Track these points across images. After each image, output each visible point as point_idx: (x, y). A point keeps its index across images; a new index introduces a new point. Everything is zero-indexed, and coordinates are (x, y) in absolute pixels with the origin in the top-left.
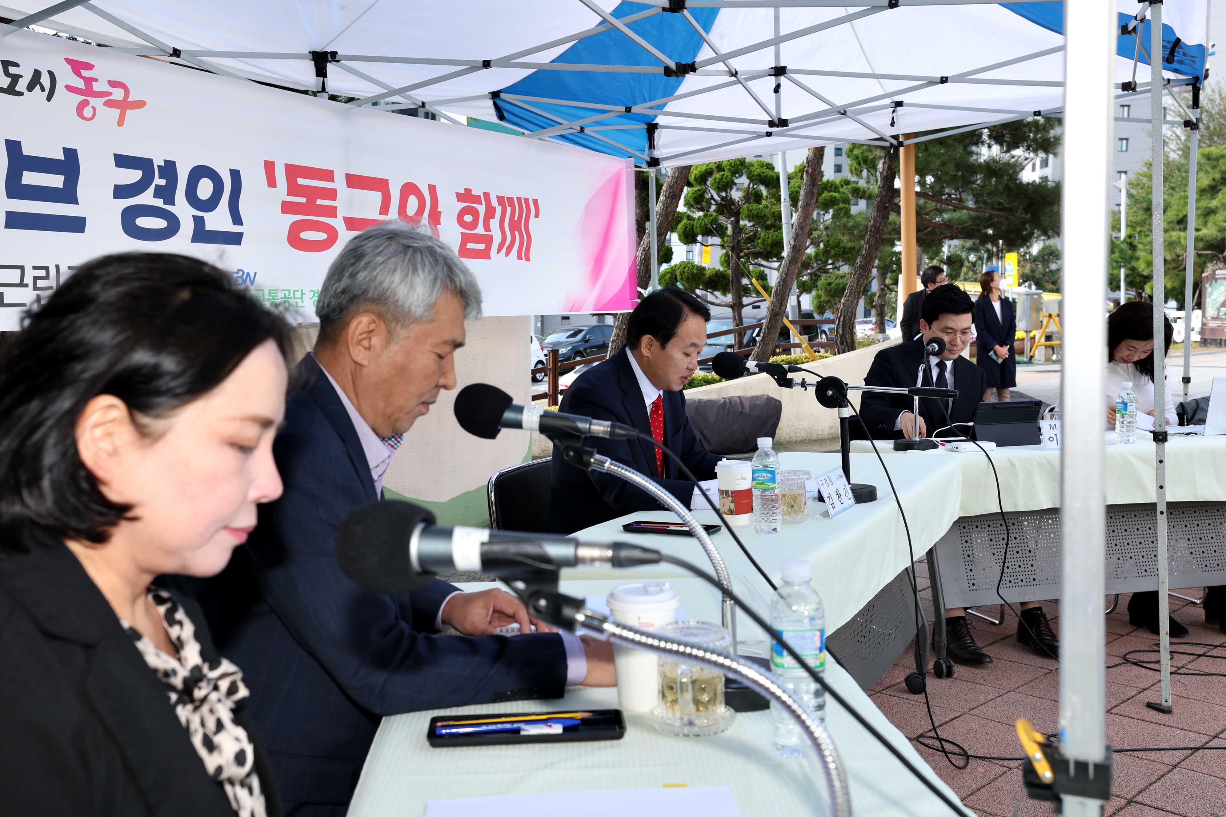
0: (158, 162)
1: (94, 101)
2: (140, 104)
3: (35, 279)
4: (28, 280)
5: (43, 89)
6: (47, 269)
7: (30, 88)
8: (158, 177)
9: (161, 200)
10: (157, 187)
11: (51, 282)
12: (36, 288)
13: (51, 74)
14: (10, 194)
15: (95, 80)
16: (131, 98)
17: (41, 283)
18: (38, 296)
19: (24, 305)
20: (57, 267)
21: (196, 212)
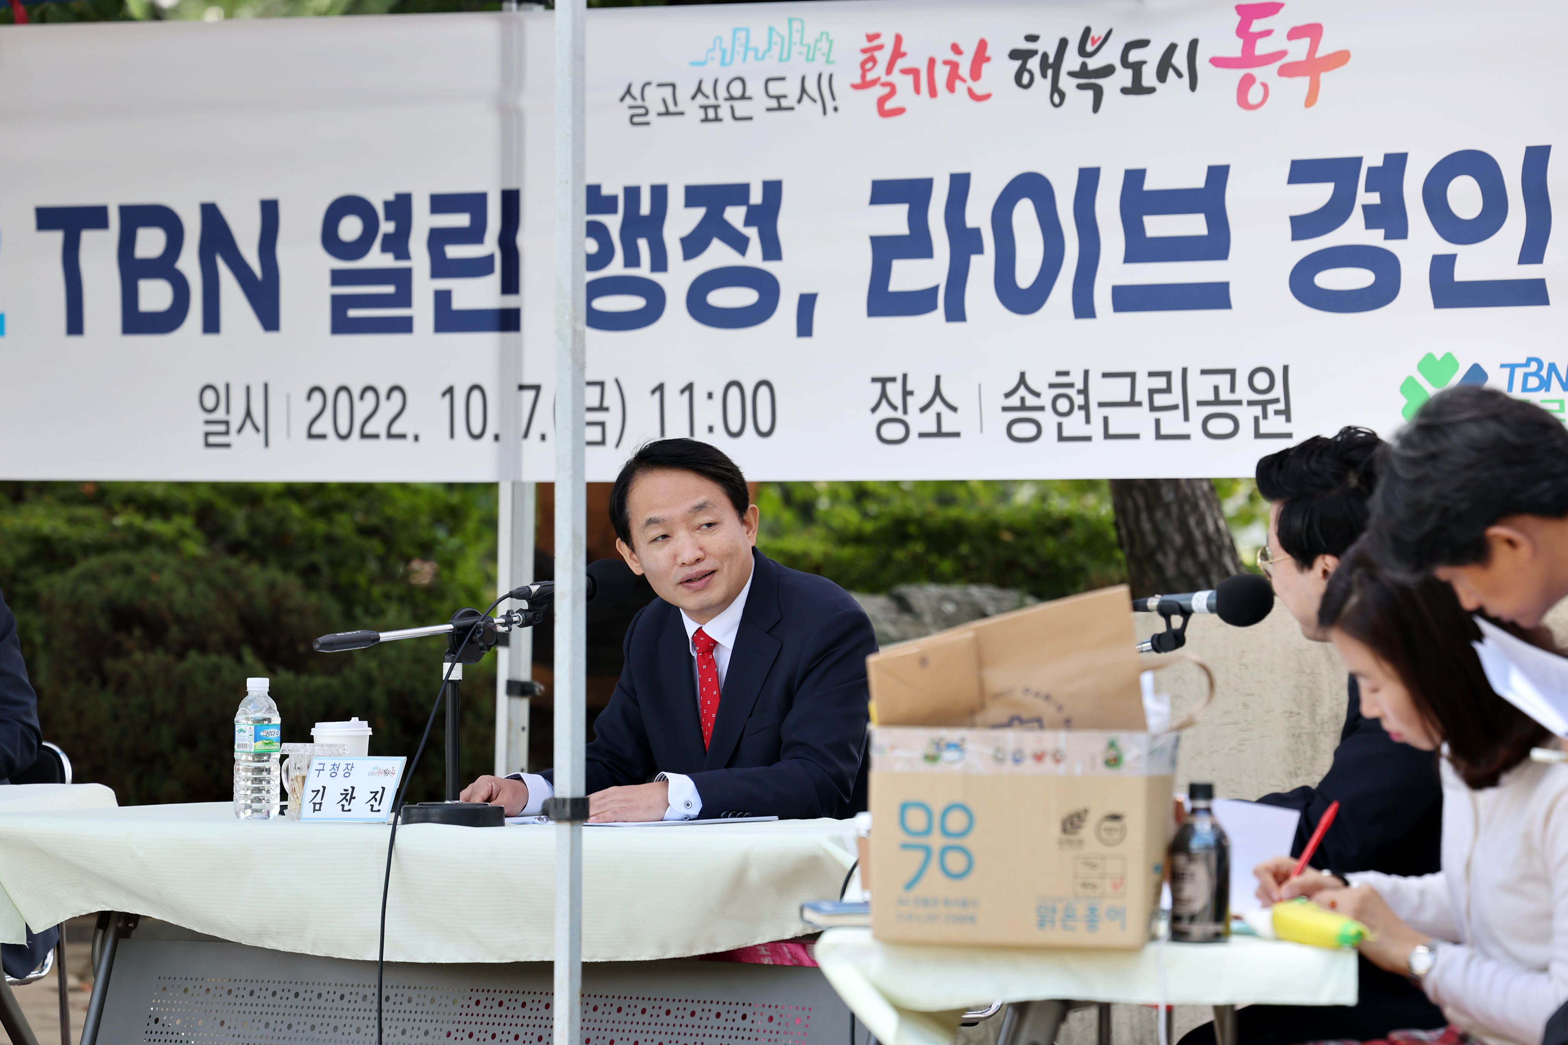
0: (1373, 159)
1: (1261, 73)
2: (1340, 58)
3: (1152, 392)
4: (1142, 395)
5: (1179, 75)
6: (1168, 375)
7: (1162, 76)
8: (1368, 189)
9: (1381, 232)
10: (1366, 208)
11: (1175, 397)
12: (1153, 408)
13: (1194, 44)
14: (1130, 258)
15: (1268, 33)
16: (1322, 51)
17: (1160, 400)
18: (1158, 422)
19: (1136, 436)
20: (1185, 371)
21: (1446, 248)
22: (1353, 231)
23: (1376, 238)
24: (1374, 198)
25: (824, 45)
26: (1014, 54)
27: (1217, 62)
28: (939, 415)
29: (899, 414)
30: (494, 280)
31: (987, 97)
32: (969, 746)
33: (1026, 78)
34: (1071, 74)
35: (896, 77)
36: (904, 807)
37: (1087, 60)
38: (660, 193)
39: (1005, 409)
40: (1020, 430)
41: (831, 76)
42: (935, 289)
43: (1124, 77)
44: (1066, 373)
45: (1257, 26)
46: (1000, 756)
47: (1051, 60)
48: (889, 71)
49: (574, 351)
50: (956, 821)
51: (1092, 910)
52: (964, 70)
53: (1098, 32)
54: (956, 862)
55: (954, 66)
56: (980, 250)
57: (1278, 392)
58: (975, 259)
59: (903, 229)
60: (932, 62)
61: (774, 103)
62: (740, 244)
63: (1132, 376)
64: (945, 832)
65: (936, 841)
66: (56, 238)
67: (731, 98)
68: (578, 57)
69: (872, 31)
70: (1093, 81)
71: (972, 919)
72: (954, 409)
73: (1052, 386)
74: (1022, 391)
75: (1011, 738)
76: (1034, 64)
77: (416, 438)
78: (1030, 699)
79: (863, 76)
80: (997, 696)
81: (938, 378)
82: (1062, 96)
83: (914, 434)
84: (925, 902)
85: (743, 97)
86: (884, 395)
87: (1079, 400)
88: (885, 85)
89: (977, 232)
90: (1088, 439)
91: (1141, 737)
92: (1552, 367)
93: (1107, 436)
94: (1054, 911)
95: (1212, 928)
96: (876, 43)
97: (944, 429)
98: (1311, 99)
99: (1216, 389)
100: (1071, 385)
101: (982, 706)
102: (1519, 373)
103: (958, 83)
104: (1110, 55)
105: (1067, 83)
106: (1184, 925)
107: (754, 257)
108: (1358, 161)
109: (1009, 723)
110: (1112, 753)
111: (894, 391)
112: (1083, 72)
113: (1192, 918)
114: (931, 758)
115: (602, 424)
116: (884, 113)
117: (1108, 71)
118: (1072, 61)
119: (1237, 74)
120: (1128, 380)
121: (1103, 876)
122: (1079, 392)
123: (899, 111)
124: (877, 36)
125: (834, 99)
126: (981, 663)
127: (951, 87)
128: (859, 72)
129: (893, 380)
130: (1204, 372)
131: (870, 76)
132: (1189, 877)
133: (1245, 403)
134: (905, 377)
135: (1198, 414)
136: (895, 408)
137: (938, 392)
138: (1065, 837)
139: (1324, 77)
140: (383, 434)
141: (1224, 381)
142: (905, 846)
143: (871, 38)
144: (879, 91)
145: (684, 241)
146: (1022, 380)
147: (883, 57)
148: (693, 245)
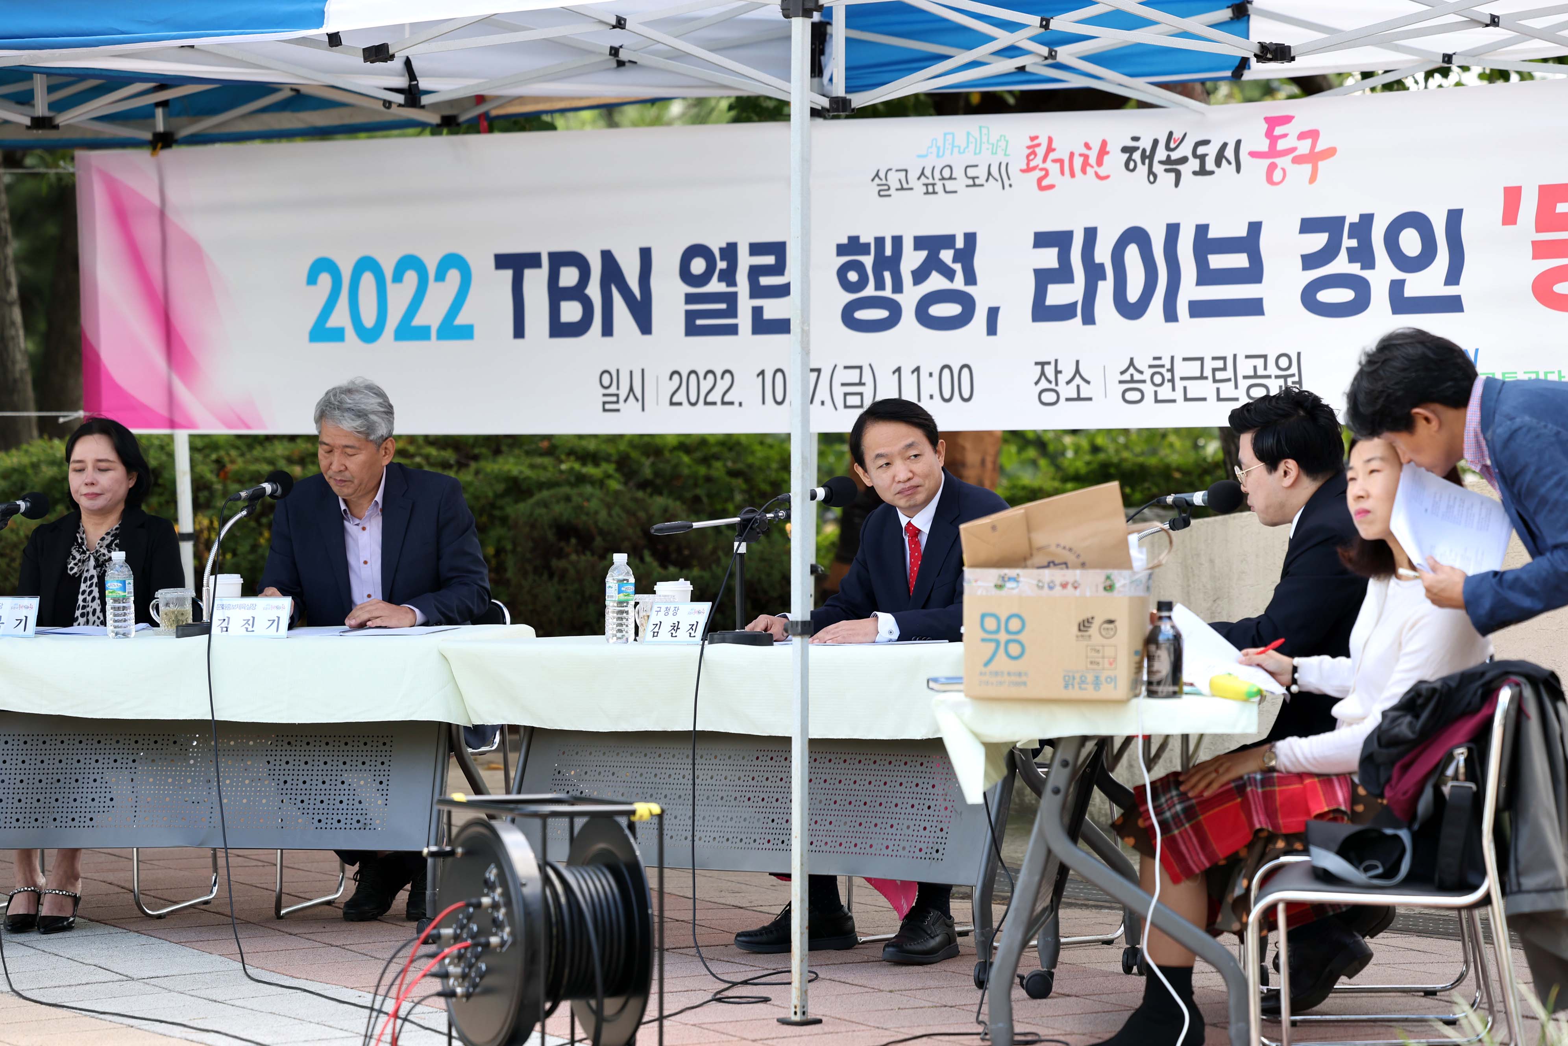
0: (1353, 218)
1: (1281, 162)
2: (1330, 152)
3: (1214, 370)
4: (1208, 372)
5: (1229, 163)
6: (1224, 359)
7: (1218, 164)
8: (1350, 237)
9: (1358, 265)
10: (1349, 250)
11: (1229, 374)
12: (1215, 381)
13: (1238, 143)
14: (1199, 283)
15: (1285, 136)
16: (1320, 147)
17: (1219, 375)
18: (1218, 389)
19: (1204, 399)
20: (1235, 356)
21: (1399, 275)
22: (1341, 265)
23: (1355, 269)
24: (1354, 243)
25: (1003, 144)
26: (1125, 150)
27: (1253, 154)
28: (1078, 386)
29: (1053, 386)
31: (1107, 177)
32: (1021, 579)
33: (1132, 165)
34: (1161, 162)
35: (1049, 165)
36: (983, 616)
37: (1171, 153)
38: (897, 241)
39: (1121, 382)
40: (1130, 396)
41: (1007, 164)
42: (1076, 303)
43: (1194, 164)
44: (1160, 358)
45: (1278, 131)
46: (1040, 584)
47: (1148, 153)
48: (1044, 161)
49: (802, 342)
50: (1015, 625)
51: (1097, 678)
52: (1093, 160)
53: (1177, 135)
54: (1014, 649)
55: (1086, 157)
56: (1104, 278)
57: (1294, 370)
58: (1101, 284)
59: (1055, 265)
60: (1072, 155)
61: (971, 182)
62: (949, 274)
63: (1201, 359)
64: (1008, 632)
65: (1003, 637)
66: (508, 274)
67: (943, 179)
68: (806, 160)
69: (1033, 135)
70: (1174, 167)
71: (1025, 684)
72: (1088, 382)
73: (1150, 366)
74: (1132, 370)
75: (1047, 574)
76: (1137, 156)
77: (740, 404)
78: (1060, 551)
79: (1028, 164)
80: (1039, 549)
81: (1077, 362)
82: (1155, 176)
83: (1062, 399)
84: (996, 674)
85: (951, 178)
86: (1043, 373)
87: (1168, 376)
88: (1042, 169)
89: (1102, 266)
90: (1174, 401)
91: (1126, 573)
93: (1186, 399)
94: (1074, 678)
95: (1172, 689)
96: (1036, 142)
97: (1082, 396)
98: (1313, 179)
99: (1255, 368)
100: (1163, 366)
101: (1031, 555)
103: (1088, 169)
104: (1185, 150)
105: (1158, 168)
106: (1154, 688)
107: (959, 283)
108: (1343, 219)
109: (1048, 566)
110: (1108, 583)
111: (1050, 371)
112: (1168, 161)
113: (1159, 683)
114: (999, 587)
115: (861, 394)
116: (1041, 188)
117: (1184, 160)
118: (1161, 154)
119: (1266, 162)
120: (1199, 363)
121: (1103, 657)
122: (1168, 370)
123: (1051, 187)
124: (1036, 138)
125: (1009, 179)
126: (1029, 529)
127: (1084, 171)
128: (1025, 161)
129: (1049, 363)
130: (1247, 357)
131: (1032, 164)
132: (1156, 658)
133: (1273, 377)
134: (1056, 361)
135: (1244, 384)
136: (1050, 382)
137: (1077, 371)
138: (1080, 634)
139: (1321, 164)
140: (719, 402)
141: (1260, 362)
142: (983, 640)
143: (1033, 139)
144: (1038, 174)
145: (914, 273)
146: (1132, 363)
147: (1041, 151)
148: (920, 276)
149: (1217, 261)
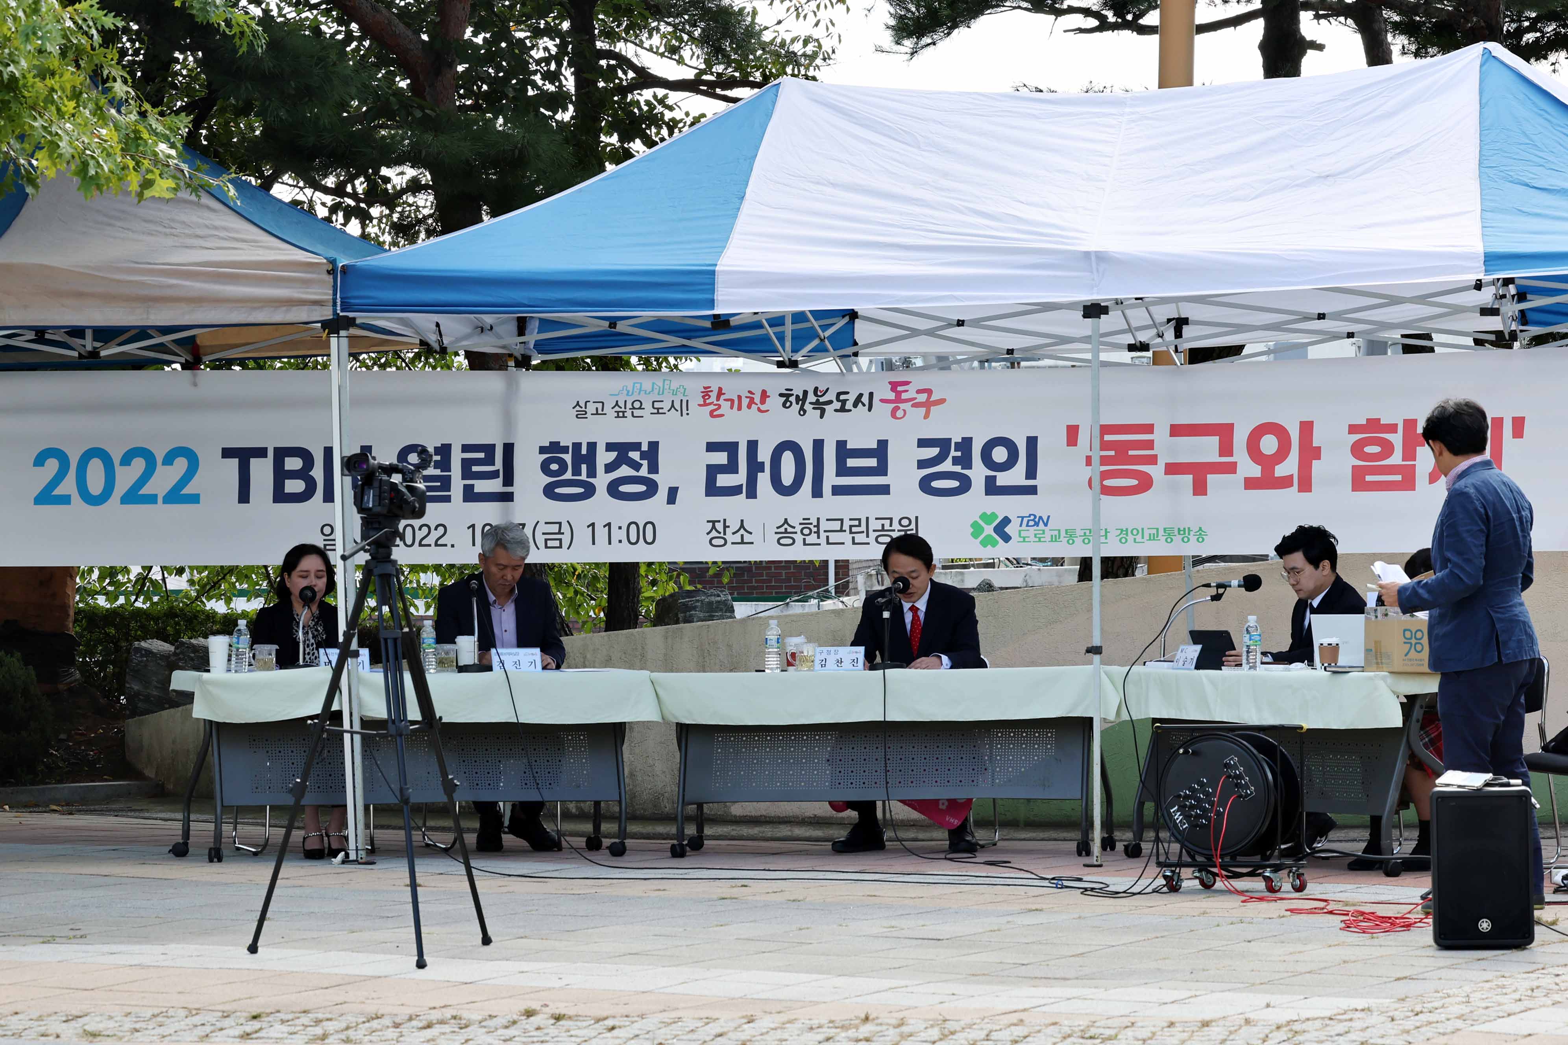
0: (957, 438)
1: (902, 406)
2: (942, 401)
3: (851, 527)
4: (846, 527)
6: (859, 520)
7: (855, 405)
8: (955, 450)
9: (960, 467)
10: (953, 458)
11: (863, 529)
12: (852, 533)
13: (872, 394)
14: (838, 474)
15: (906, 392)
16: (934, 398)
17: (854, 530)
18: (852, 538)
19: (842, 544)
20: (867, 518)
21: (991, 473)
22: (947, 466)
23: (958, 469)
24: (958, 454)
25: (681, 390)
26: (782, 395)
27: (882, 401)
28: (743, 536)
29: (722, 535)
30: (500, 480)
31: (768, 411)
33: (788, 405)
34: (810, 404)
35: (721, 402)
36: (1405, 631)
37: (818, 399)
38: (592, 446)
39: (776, 533)
41: (687, 401)
42: (740, 486)
43: (838, 405)
44: (808, 519)
45: (901, 389)
47: (800, 398)
48: (718, 399)
52: (756, 401)
53: (822, 388)
55: (751, 399)
56: (763, 471)
58: (761, 474)
59: (724, 462)
60: (740, 397)
61: (656, 411)
62: (637, 466)
63: (842, 520)
64: (1416, 638)
65: (1413, 641)
66: (235, 462)
67: (634, 408)
70: (821, 406)
73: (801, 524)
74: (785, 526)
76: (792, 399)
77: (453, 546)
79: (705, 401)
81: (742, 521)
82: (805, 412)
83: (729, 543)
84: (1410, 660)
85: (640, 408)
86: (714, 527)
87: (814, 529)
88: (715, 405)
89: (762, 464)
90: (818, 544)
92: (1041, 518)
93: (829, 543)
96: (709, 389)
97: (745, 541)
98: (927, 416)
99: (883, 525)
100: (811, 524)
102: (1025, 520)
103: (753, 406)
104: (831, 396)
105: (808, 407)
107: (644, 472)
108: (952, 440)
111: (720, 526)
112: (816, 403)
115: (560, 540)
116: (714, 416)
117: (830, 402)
118: (811, 398)
119: (891, 406)
120: (839, 522)
122: (815, 526)
123: (722, 416)
124: (709, 387)
125: (688, 410)
127: (749, 407)
129: (719, 521)
130: (875, 519)
131: (708, 401)
134: (725, 520)
135: (873, 535)
136: (720, 533)
137: (742, 526)
139: (933, 409)
140: (433, 545)
141: (887, 522)
142: (1405, 643)
143: (707, 388)
144: (712, 407)
145: (606, 465)
146: (786, 521)
147: (714, 395)
148: (610, 468)
149: (851, 463)
